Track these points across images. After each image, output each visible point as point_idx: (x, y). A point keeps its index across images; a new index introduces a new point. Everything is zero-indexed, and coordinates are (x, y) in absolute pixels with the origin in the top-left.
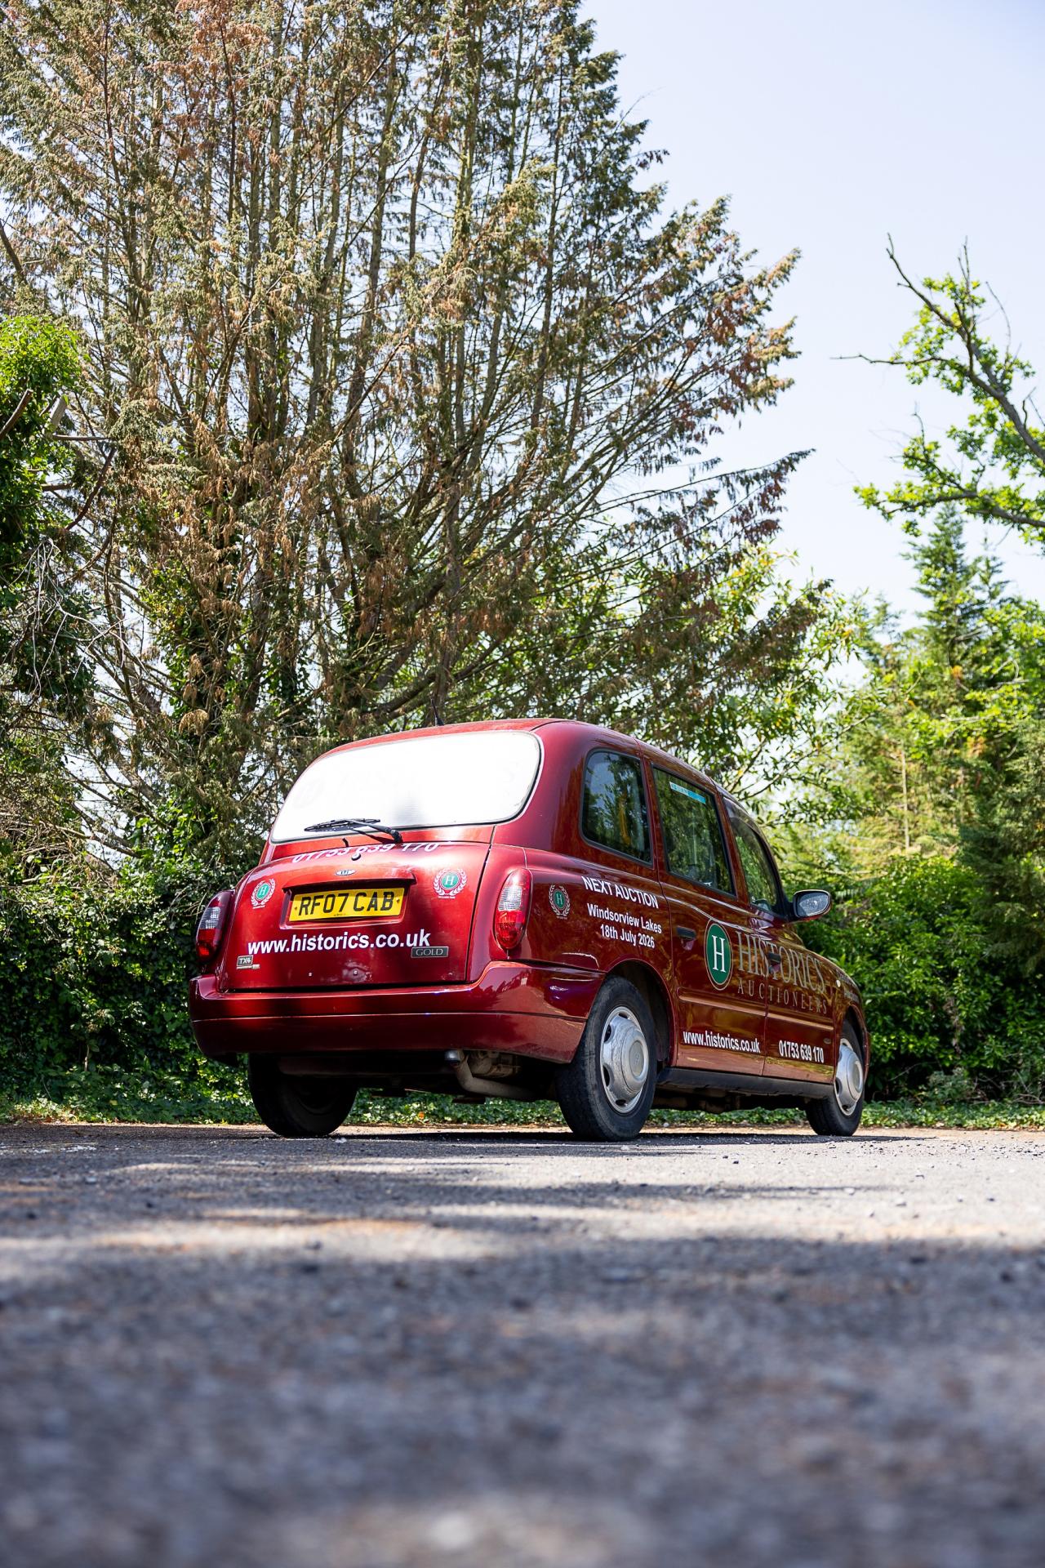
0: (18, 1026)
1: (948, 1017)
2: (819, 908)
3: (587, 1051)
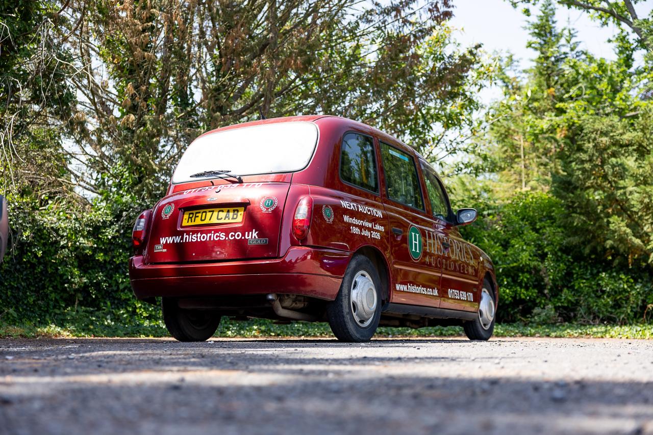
0: (38, 287)
1: (542, 280)
2: (470, 218)
3: (343, 294)
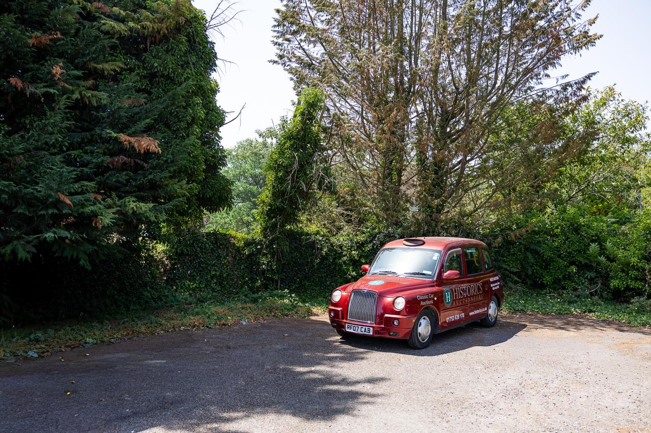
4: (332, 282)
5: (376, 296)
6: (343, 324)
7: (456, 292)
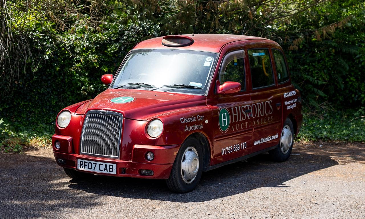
4: (60, 101)
5: (122, 119)
6: (75, 160)
7: (235, 113)
